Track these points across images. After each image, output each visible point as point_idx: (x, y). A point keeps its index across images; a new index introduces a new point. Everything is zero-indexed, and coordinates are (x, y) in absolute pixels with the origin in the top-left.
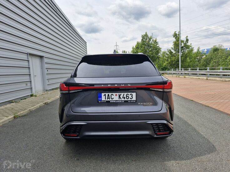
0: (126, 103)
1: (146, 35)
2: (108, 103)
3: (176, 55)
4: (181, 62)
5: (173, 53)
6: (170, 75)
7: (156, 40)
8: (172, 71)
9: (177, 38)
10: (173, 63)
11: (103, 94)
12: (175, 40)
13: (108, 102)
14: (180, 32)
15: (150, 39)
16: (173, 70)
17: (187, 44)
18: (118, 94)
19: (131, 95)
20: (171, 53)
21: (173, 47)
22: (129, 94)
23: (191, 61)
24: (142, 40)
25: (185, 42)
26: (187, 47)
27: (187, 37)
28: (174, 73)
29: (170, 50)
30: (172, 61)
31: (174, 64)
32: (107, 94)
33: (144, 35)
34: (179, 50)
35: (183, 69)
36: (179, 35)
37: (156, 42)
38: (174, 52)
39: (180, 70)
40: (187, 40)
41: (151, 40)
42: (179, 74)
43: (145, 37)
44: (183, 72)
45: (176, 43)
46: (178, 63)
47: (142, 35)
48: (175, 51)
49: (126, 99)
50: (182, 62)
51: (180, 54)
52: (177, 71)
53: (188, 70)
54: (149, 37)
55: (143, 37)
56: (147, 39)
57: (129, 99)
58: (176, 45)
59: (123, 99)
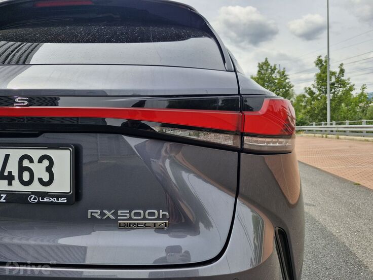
0: (17, 207)
1: (266, 63)
3: (321, 97)
4: (331, 110)
5: (314, 93)
6: (310, 135)
7: (283, 73)
8: (314, 126)
9: (323, 67)
10: (316, 112)
12: (319, 71)
14: (328, 57)
15: (273, 70)
16: (316, 125)
17: (342, 78)
19: (46, 163)
20: (311, 93)
21: (315, 83)
22: (36, 154)
23: (349, 110)
24: (259, 71)
25: (337, 75)
26: (343, 84)
27: (342, 65)
28: (317, 131)
29: (310, 89)
30: (313, 109)
31: (318, 114)
33: (262, 63)
34: (326, 89)
35: (334, 122)
36: (326, 62)
37: (283, 75)
38: (317, 93)
39: (329, 125)
40: (342, 71)
41: (276, 71)
42: (327, 133)
43: (264, 67)
44: (334, 128)
45: (320, 76)
46: (325, 112)
47: (259, 64)
48: (320, 90)
49: (16, 182)
50: (333, 110)
51: (329, 96)
52: (323, 127)
53: (344, 124)
54: (271, 67)
55: (261, 67)
56: (267, 70)
57: (36, 187)
58: (321, 79)
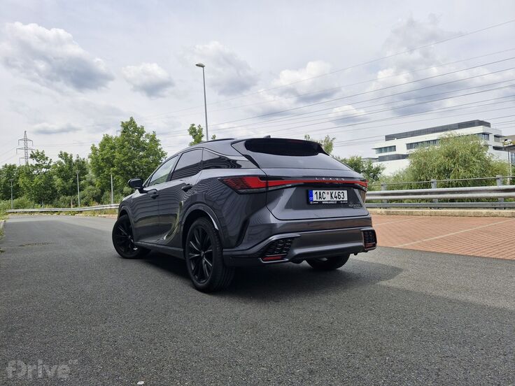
0: (339, 205)
1: (132, 123)
2: (320, 205)
7: (154, 137)
9: (197, 137)
11: (314, 192)
12: (193, 140)
13: (320, 203)
15: (140, 133)
18: (329, 191)
19: (343, 193)
22: (341, 191)
24: (123, 132)
32: (318, 192)
36: (199, 131)
41: (144, 134)
43: (129, 127)
49: (338, 200)
54: (139, 129)
57: (341, 199)
59: (335, 199)
